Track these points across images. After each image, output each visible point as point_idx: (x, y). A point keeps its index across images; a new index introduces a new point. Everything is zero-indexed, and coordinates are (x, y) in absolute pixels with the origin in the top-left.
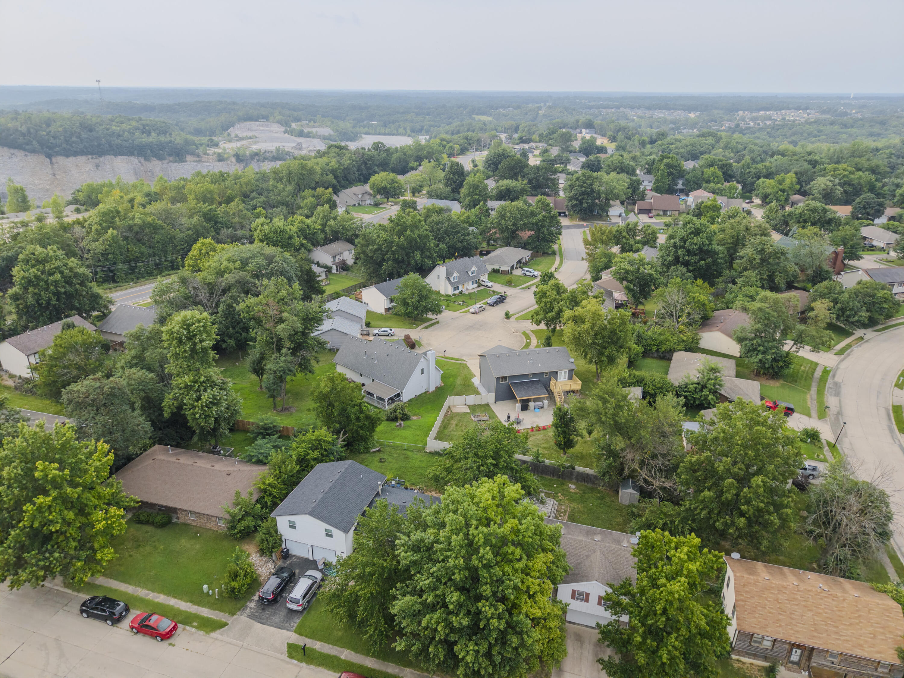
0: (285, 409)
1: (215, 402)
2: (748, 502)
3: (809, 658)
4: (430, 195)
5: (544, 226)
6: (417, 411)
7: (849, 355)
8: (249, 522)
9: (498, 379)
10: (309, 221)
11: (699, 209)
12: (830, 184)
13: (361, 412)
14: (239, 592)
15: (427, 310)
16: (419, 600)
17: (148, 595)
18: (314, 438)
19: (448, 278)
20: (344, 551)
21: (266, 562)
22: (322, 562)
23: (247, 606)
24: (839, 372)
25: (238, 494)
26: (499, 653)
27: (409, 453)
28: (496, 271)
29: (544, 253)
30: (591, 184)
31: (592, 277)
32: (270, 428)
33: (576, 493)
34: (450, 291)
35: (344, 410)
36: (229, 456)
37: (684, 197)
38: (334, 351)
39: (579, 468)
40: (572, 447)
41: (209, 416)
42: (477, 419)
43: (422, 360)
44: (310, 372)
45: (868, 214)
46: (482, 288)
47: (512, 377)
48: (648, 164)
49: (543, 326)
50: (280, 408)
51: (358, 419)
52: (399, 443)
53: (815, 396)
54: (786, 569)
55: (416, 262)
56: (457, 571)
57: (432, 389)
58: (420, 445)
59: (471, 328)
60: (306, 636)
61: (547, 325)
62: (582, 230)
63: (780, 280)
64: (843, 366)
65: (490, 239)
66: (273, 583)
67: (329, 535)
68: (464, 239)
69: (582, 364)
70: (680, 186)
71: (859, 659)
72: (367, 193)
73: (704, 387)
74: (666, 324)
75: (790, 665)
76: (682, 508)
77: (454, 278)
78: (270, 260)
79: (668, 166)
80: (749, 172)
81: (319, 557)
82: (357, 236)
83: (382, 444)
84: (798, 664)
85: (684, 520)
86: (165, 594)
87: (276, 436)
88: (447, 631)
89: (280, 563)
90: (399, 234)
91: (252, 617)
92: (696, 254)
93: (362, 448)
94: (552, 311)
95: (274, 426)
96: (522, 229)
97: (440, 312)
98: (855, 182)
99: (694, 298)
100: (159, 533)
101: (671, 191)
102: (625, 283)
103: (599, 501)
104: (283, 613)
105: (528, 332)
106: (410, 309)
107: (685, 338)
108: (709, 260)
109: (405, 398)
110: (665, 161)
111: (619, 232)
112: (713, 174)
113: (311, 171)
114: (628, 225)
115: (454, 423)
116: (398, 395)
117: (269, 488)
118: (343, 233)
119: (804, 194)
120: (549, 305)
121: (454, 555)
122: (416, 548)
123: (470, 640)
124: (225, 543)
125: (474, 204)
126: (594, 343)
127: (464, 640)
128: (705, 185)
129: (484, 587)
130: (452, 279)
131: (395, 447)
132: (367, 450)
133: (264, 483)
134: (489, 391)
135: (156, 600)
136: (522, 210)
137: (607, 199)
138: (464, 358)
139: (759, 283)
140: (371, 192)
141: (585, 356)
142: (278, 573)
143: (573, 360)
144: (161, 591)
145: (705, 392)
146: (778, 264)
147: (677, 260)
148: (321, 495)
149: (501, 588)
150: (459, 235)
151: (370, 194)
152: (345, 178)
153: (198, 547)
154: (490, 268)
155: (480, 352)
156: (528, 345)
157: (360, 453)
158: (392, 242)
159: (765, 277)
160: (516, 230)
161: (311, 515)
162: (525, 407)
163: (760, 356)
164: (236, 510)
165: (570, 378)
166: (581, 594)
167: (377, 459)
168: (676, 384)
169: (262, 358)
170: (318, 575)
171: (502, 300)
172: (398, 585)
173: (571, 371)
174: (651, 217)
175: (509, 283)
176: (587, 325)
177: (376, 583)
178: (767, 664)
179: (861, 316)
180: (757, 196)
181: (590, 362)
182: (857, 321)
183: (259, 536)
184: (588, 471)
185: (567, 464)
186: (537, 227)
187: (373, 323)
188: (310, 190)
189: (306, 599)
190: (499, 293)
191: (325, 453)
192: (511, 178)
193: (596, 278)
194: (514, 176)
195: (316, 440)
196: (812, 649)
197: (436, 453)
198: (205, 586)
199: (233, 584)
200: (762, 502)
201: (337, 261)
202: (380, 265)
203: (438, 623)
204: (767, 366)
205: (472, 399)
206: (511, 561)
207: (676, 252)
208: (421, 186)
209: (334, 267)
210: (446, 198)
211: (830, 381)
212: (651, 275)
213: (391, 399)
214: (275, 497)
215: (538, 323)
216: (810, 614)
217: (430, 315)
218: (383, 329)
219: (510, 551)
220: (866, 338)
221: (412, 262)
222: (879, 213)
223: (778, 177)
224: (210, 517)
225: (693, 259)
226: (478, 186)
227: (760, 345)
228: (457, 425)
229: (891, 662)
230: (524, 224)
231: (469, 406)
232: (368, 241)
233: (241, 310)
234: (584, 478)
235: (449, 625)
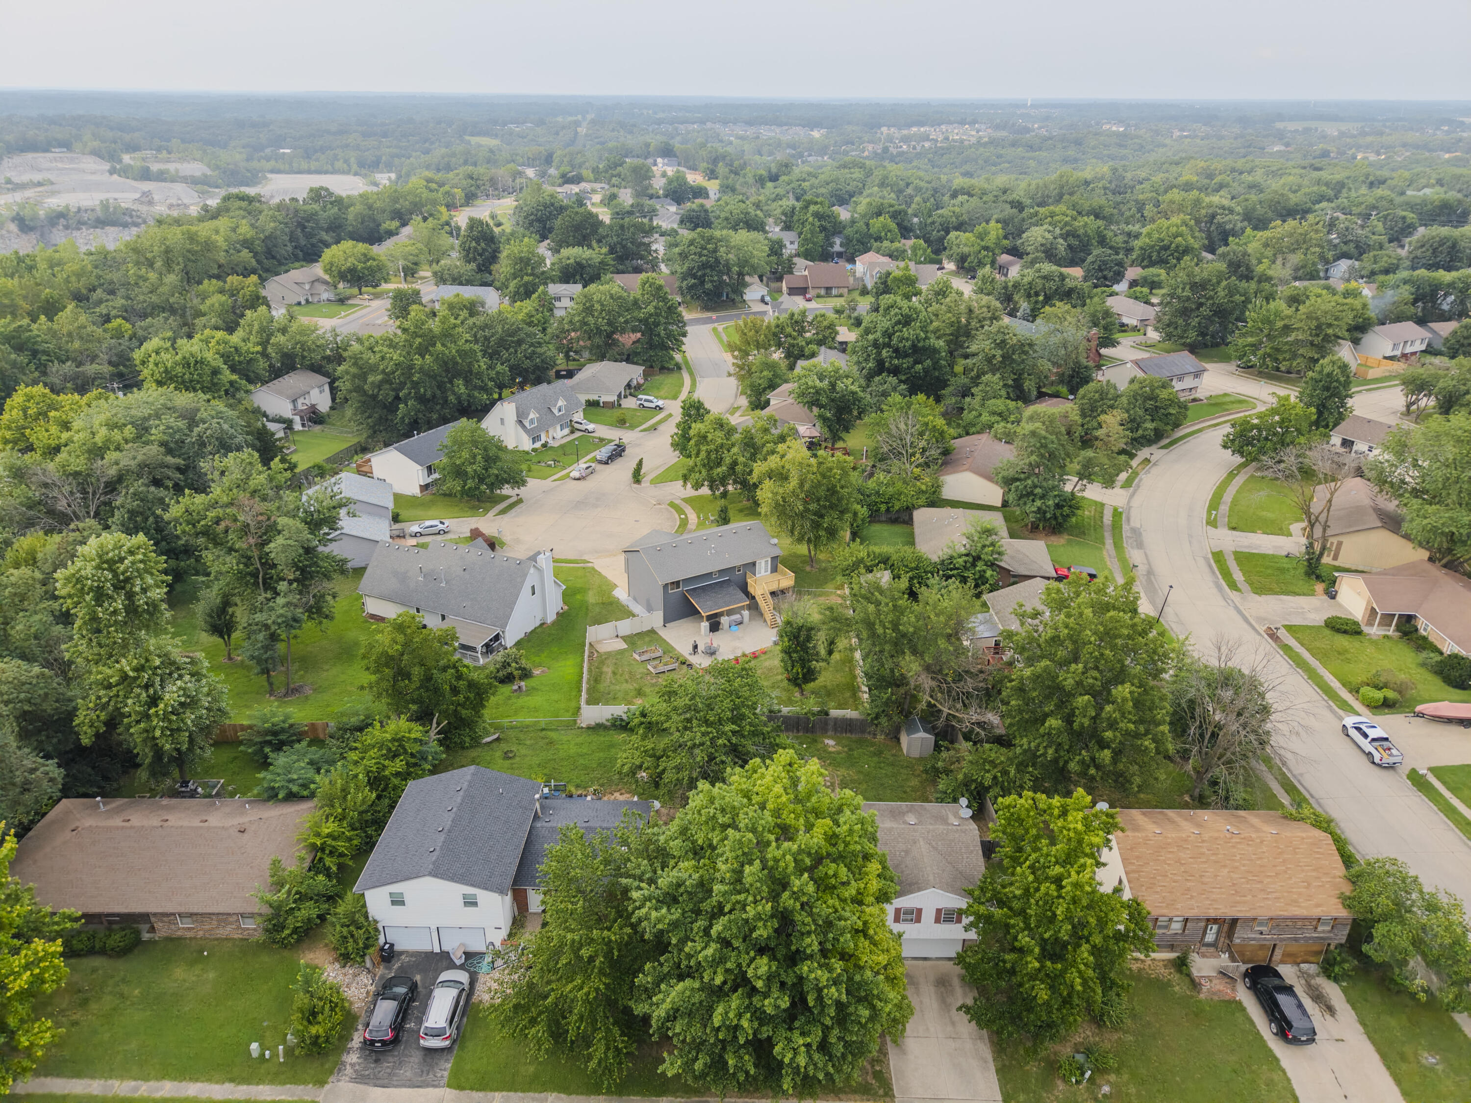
0: (292, 691)
1: (189, 703)
2: (1112, 725)
3: (1230, 934)
4: (441, 279)
5: (657, 324)
6: (537, 659)
7: (1138, 486)
8: (309, 911)
9: (665, 586)
10: (235, 339)
11: (885, 283)
12: (1049, 236)
13: (459, 677)
14: (327, 1041)
15: (501, 481)
16: (697, 985)
17: (136, 1089)
18: (388, 736)
19: (520, 422)
20: (502, 925)
21: (355, 975)
22: (460, 953)
23: (343, 1064)
24: (1134, 513)
25: (275, 863)
26: (839, 1039)
27: (552, 735)
28: (592, 404)
29: (663, 369)
30: (715, 251)
31: (751, 403)
32: (283, 730)
33: (839, 753)
34: (527, 445)
35: (429, 678)
36: (218, 795)
37: (849, 266)
38: (360, 571)
39: (835, 713)
40: (814, 680)
41: (179, 730)
42: (645, 657)
43: (532, 570)
44: (327, 617)
45: (1105, 278)
46: (578, 434)
47: (687, 581)
48: (785, 214)
49: (705, 491)
50: (283, 690)
51: (455, 690)
52: (529, 720)
53: (1113, 552)
54: (1170, 813)
55: (459, 398)
56: (760, 924)
57: (551, 618)
58: (566, 717)
59: (581, 504)
60: (472, 1089)
61: (711, 488)
62: (710, 326)
63: (1029, 385)
64: (1135, 502)
65: (570, 350)
66: (386, 1010)
67: (470, 902)
68: (534, 353)
69: (784, 544)
70: (837, 248)
71: (1295, 919)
72: (318, 280)
73: (977, 558)
74: (894, 470)
75: (1204, 949)
76: (1018, 750)
77: (532, 422)
78: (192, 419)
79: (817, 215)
80: (933, 223)
81: (453, 945)
82: (339, 359)
83: (498, 728)
84: (1214, 945)
85: (1021, 767)
86: (175, 1079)
87: (304, 743)
88: (756, 1024)
89: (381, 971)
90: (422, 351)
91: (361, 1078)
92: (906, 355)
93: (467, 739)
94: (719, 464)
95: (291, 726)
96: (623, 331)
97: (523, 483)
98: (1081, 232)
99: (927, 424)
100: (122, 966)
101: (826, 256)
102: (816, 410)
103: (876, 759)
104: (416, 1058)
105: (678, 502)
106: (470, 484)
107: (924, 488)
108: (928, 362)
109: (510, 639)
110: (813, 208)
111: (780, 327)
112: (884, 226)
113: (208, 246)
114: (793, 315)
115: (608, 670)
116: (497, 638)
117: (329, 841)
118: (304, 357)
119: (1015, 252)
120: (713, 456)
121: (750, 898)
122: (670, 899)
123: (790, 1029)
124: (266, 958)
125: (527, 292)
126: (807, 510)
127: (783, 1033)
128: (876, 245)
129: (808, 940)
130: (527, 424)
131: (524, 729)
132: (476, 742)
133: (318, 835)
134: (650, 609)
135: (158, 1095)
136: (620, 298)
137: (741, 274)
138: (586, 557)
139: (1003, 393)
140: (327, 277)
141: (792, 532)
142: (384, 991)
143: (775, 541)
144: (164, 1074)
145: (980, 566)
146: (1023, 361)
147: (881, 368)
148: (442, 837)
149: (831, 935)
150: (524, 347)
151: (326, 283)
152: (270, 254)
153: (211, 975)
154: (583, 398)
155: (626, 545)
156: (684, 523)
157: (463, 748)
158: (411, 367)
159: (1010, 382)
160: (613, 333)
161: (435, 876)
162: (715, 627)
163: (1038, 503)
164: (282, 895)
165: (774, 570)
166: (909, 912)
167: (499, 754)
168: (935, 558)
169: (226, 603)
170: (463, 977)
171: (619, 452)
172: (648, 966)
173: (774, 559)
174: (809, 300)
175: (622, 423)
176: (794, 483)
177: (602, 972)
178: (1173, 955)
179: (1146, 429)
180: (950, 257)
181: (800, 540)
182: (1143, 437)
183: (333, 932)
184: (850, 713)
185: (816, 709)
186: (649, 327)
187: (404, 514)
188: (214, 281)
189: (454, 1025)
190: (611, 441)
191: (413, 760)
192: (580, 244)
193: (759, 404)
194: (583, 241)
195: (394, 740)
196: (1234, 922)
197: (598, 728)
198: (254, 1046)
199: (314, 1030)
200: (1130, 721)
201: (300, 407)
202: (392, 408)
203: (740, 1016)
204: (1048, 515)
205: (626, 627)
206: (834, 887)
207: (879, 353)
208: (416, 264)
209: (297, 419)
210: (469, 282)
211: (1125, 527)
212: (854, 393)
213: (487, 645)
214: (342, 855)
215: (697, 486)
216: (1225, 871)
217: (507, 490)
218: (428, 523)
219: (831, 873)
220: (1153, 459)
221: (452, 398)
222: (1118, 277)
223: (979, 229)
224: (223, 918)
225: (906, 363)
226: (529, 259)
227: (1036, 487)
228: (614, 673)
229: (1335, 914)
230: (626, 322)
231: (625, 638)
232: (363, 371)
233: (176, 520)
234: (845, 727)
235: (760, 1017)
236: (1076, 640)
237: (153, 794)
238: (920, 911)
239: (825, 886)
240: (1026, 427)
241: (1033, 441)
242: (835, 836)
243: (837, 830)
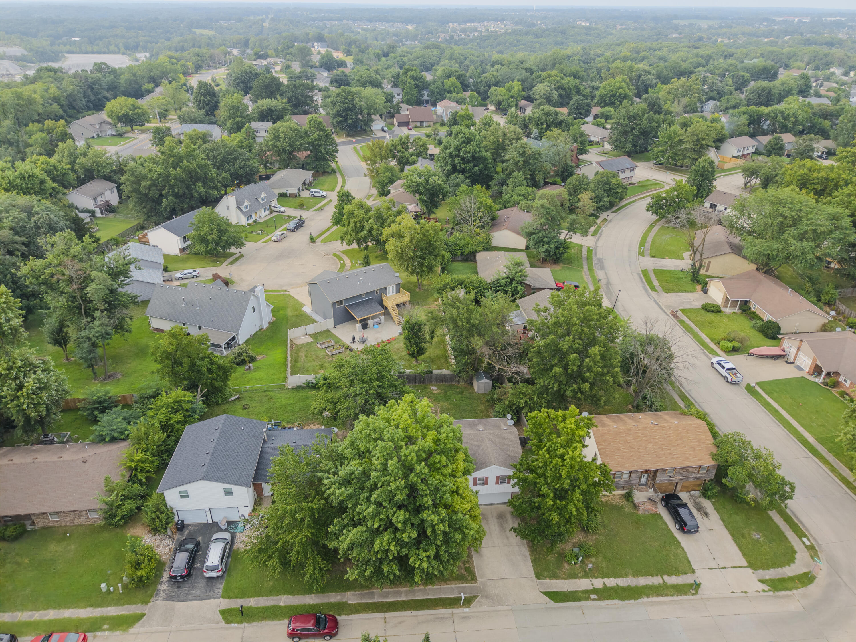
0: (109, 377)
1: (44, 387)
2: (589, 369)
3: (654, 478)
4: (183, 120)
5: (320, 145)
6: (259, 350)
7: (601, 234)
8: (130, 505)
9: (334, 304)
10: (53, 161)
11: (454, 118)
12: (548, 89)
13: (212, 363)
14: (148, 578)
15: (229, 244)
16: (364, 529)
17: (33, 616)
18: (172, 400)
19: (239, 208)
20: (248, 504)
21: (162, 540)
22: (224, 522)
23: (159, 590)
24: (598, 250)
25: (107, 480)
26: (445, 552)
27: (271, 394)
28: (283, 195)
29: (325, 173)
30: (353, 100)
31: (379, 192)
32: (105, 401)
33: (439, 394)
34: (244, 221)
35: (194, 365)
36: (68, 441)
37: (433, 109)
38: (146, 303)
39: (436, 371)
40: (424, 353)
41: (39, 404)
42: (324, 346)
43: (252, 298)
44: (127, 331)
45: (580, 114)
46: (275, 214)
47: (347, 300)
48: (394, 77)
49: (355, 246)
50: (103, 377)
51: (210, 371)
52: (256, 386)
53: (588, 273)
54: (622, 415)
55: (200, 194)
56: (399, 492)
57: (265, 325)
58: (279, 383)
59: (280, 256)
60: (237, 598)
61: (358, 244)
62: (352, 146)
63: (539, 178)
64: (600, 244)
65: (267, 162)
66: (182, 558)
67: (228, 493)
68: (245, 165)
69: (403, 276)
70: (426, 98)
71: (687, 468)
72: (104, 122)
73: (513, 280)
74: (465, 230)
75: (640, 487)
76: (538, 386)
77: (246, 207)
78: (29, 212)
79: (413, 78)
80: (481, 82)
81: (220, 518)
82: (122, 172)
83: (238, 392)
84: (645, 485)
85: (540, 395)
86: (54, 608)
87: (119, 408)
88: (399, 548)
89: (177, 536)
90: (175, 166)
91: (169, 598)
92: (469, 162)
93: (220, 399)
94: (362, 230)
95: (110, 398)
96: (299, 150)
97: (243, 245)
98: (566, 86)
99: (482, 203)
100: (16, 546)
101: (419, 103)
102: (417, 195)
103: (460, 396)
104: (202, 583)
105: (338, 253)
106: (210, 246)
107: (481, 240)
108: (482, 166)
109: (241, 339)
110: (410, 73)
111: (394, 146)
112: (453, 84)
113: (30, 101)
114: (401, 138)
115: (302, 354)
116: (233, 339)
117: (140, 464)
118: (99, 171)
119: (529, 99)
120: (358, 225)
121: (392, 478)
122: (347, 482)
123: (418, 549)
124: (106, 535)
125: (238, 127)
126: (415, 256)
127: (414, 551)
128: (448, 95)
129: (426, 499)
130: (243, 209)
131: (254, 391)
132: (225, 400)
133: (132, 461)
134: (325, 317)
135: (46, 618)
136: (296, 130)
137: (369, 114)
138: (285, 288)
139: (525, 183)
140: (110, 120)
141: (407, 269)
142: (180, 547)
143: (398, 274)
144: (48, 606)
145: (514, 284)
146: (535, 164)
147: (454, 169)
148: (209, 457)
149: (438, 496)
150: (238, 161)
151: (110, 124)
152: (71, 106)
153: (73, 547)
154: (277, 192)
155: (308, 280)
156: (343, 266)
157: (218, 404)
158: (168, 176)
159: (529, 176)
160: (293, 151)
161: (206, 479)
162: (365, 326)
163: (546, 246)
164: (113, 497)
165: (398, 291)
166: (481, 479)
167: (239, 407)
168: (489, 281)
169: (62, 326)
170: (227, 536)
171: (300, 224)
172: (335, 521)
173: (398, 285)
174: (410, 129)
175: (301, 206)
176: (407, 239)
177: (309, 526)
178: (624, 492)
179: (605, 202)
180: (491, 103)
181: (412, 273)
182: (603, 206)
183: (146, 516)
184: (445, 371)
185: (425, 370)
186: (315, 147)
187: (170, 267)
188: (36, 124)
189: (224, 563)
190: (295, 217)
191: (188, 413)
192: (269, 97)
193: (384, 193)
194: (271, 95)
195: (175, 402)
196: (656, 471)
197: (298, 388)
198: (103, 585)
199: (139, 573)
200: (599, 366)
201: (99, 202)
202: (158, 201)
203: (389, 544)
204: (551, 253)
205: (311, 329)
206: (439, 469)
207: (453, 161)
208: (166, 111)
209: (98, 210)
210: (201, 122)
211: (594, 258)
212: (439, 185)
213: (228, 343)
214: (148, 472)
215: (350, 243)
216: (651, 445)
217: (233, 249)
218: (186, 272)
219: (437, 461)
220: (609, 218)
221: (196, 195)
222: (588, 113)
223: (508, 85)
224: (77, 513)
225: (469, 166)
226: (239, 107)
227: (544, 237)
228: (306, 356)
229: (708, 464)
230: (301, 144)
231: (311, 336)
232: (138, 180)
233: (25, 276)
234: (442, 379)
235: (401, 544)
236: (568, 323)
237: (26, 443)
238: (487, 478)
239: (434, 468)
240: (538, 203)
241: (542, 210)
242: (439, 440)
243: (440, 437)
